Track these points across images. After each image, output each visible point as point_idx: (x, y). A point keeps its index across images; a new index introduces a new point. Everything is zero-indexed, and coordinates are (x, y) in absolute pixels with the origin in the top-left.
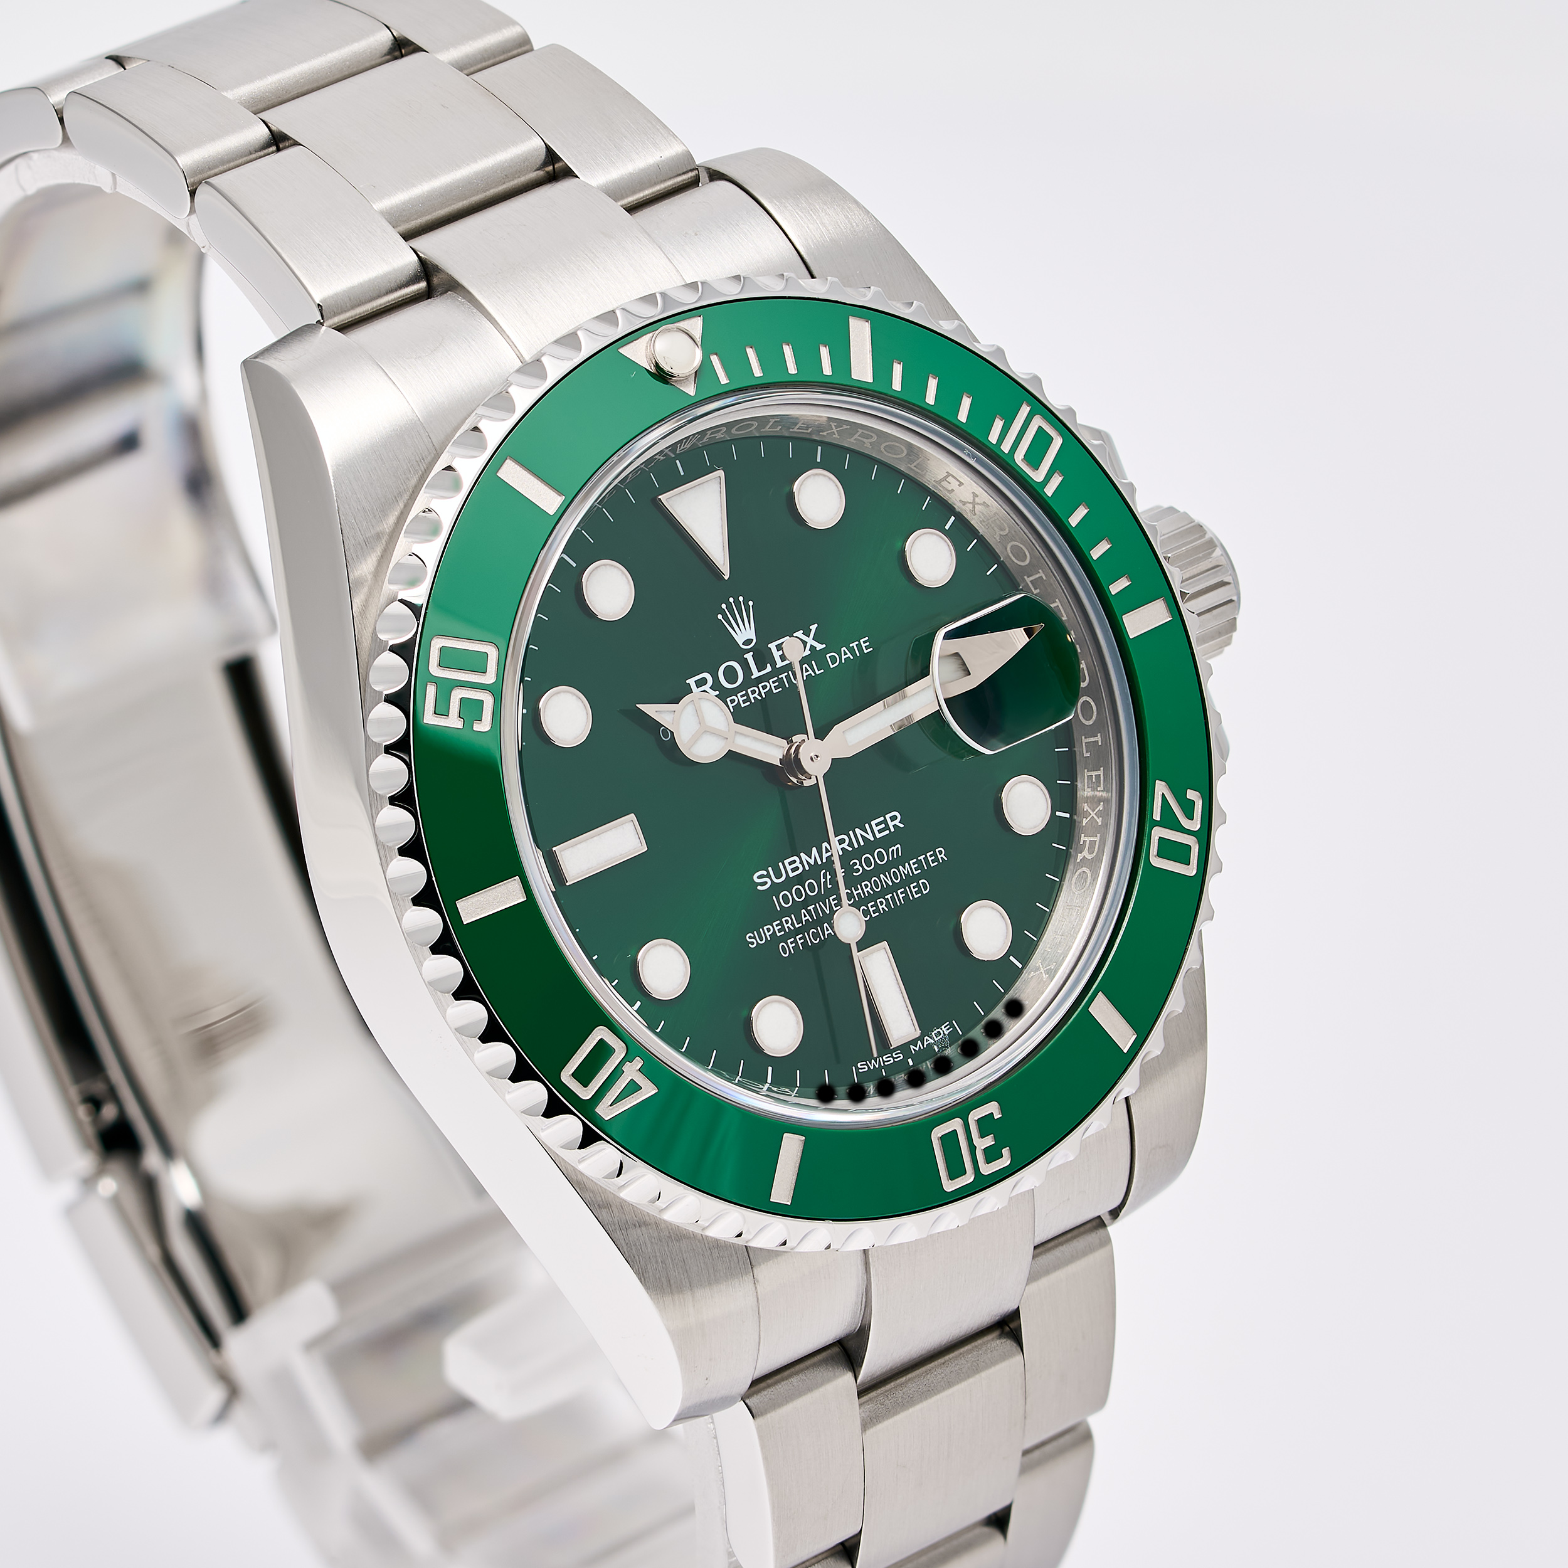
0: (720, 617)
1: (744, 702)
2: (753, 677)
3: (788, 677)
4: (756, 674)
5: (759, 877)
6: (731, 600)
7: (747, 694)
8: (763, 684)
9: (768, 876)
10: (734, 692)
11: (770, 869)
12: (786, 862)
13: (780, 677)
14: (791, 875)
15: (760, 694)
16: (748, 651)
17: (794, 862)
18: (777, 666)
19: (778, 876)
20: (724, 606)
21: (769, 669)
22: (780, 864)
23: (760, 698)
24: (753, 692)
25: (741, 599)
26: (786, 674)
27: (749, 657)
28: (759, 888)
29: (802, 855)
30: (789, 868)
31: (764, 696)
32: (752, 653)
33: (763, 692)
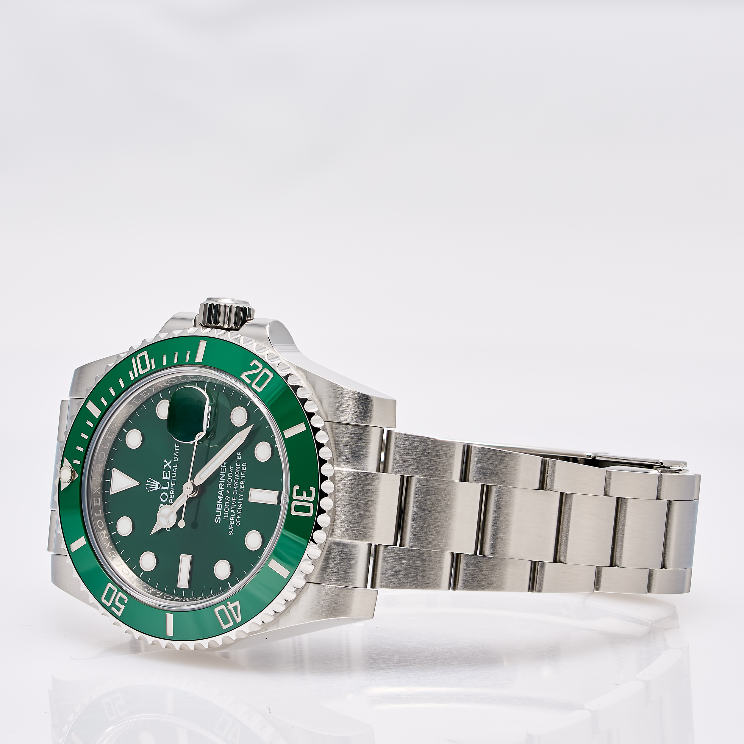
0: (149, 491)
1: (172, 497)
2: (168, 490)
3: (173, 478)
4: (167, 488)
5: (217, 521)
6: (146, 485)
7: (171, 495)
8: (171, 488)
9: (218, 517)
10: (169, 498)
12: (217, 509)
14: (221, 509)
15: (173, 490)
17: (218, 506)
18: (169, 480)
19: (219, 514)
20: (147, 488)
21: (168, 483)
22: (217, 511)
24: (172, 492)
25: (147, 481)
27: (163, 488)
28: (219, 522)
29: (218, 502)
30: (219, 509)
32: (162, 486)
33: (173, 489)
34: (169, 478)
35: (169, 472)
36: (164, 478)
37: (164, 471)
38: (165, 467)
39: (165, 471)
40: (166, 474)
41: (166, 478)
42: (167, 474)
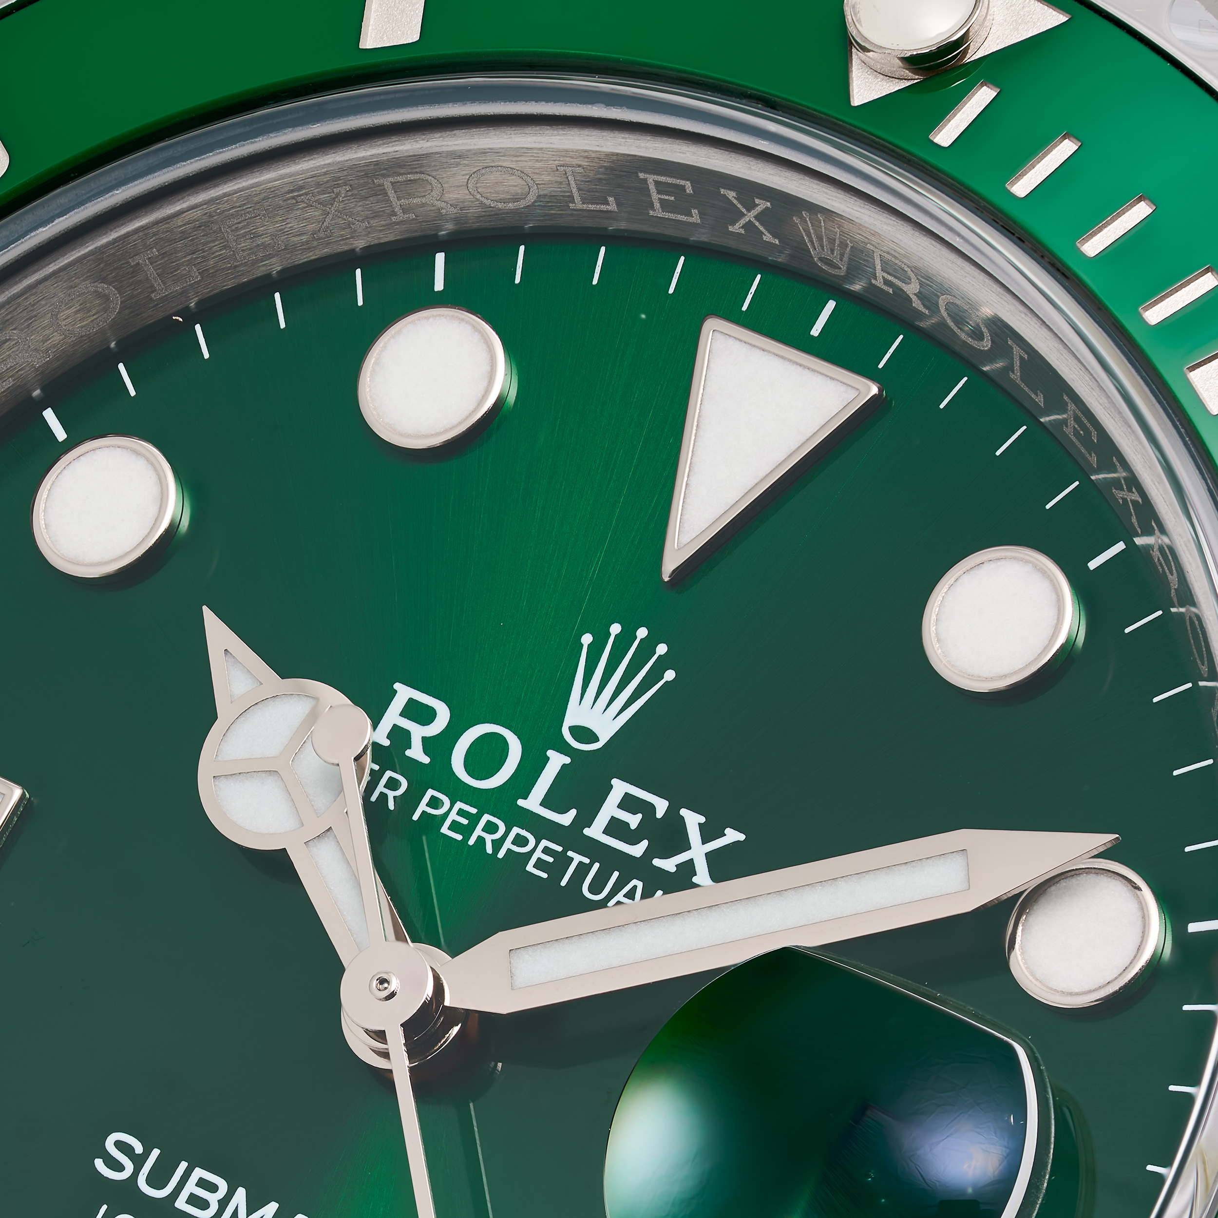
0: (587, 639)
1: (455, 826)
2: (521, 802)
3: (582, 870)
4: (533, 803)
5: (119, 1144)
6: (642, 633)
7: (474, 820)
8: (524, 833)
9: (139, 1161)
10: (457, 791)
11: (156, 1152)
12: (199, 1173)
13: (570, 854)
14: (181, 1203)
15: (498, 844)
16: (564, 748)
17: (213, 1188)
18: (587, 832)
19: (158, 1179)
20: (615, 629)
21: (566, 819)
22: (184, 1165)
23: (489, 849)
24: (491, 828)
25: (662, 649)
26: (587, 861)
27: (556, 761)
28: (99, 1164)
29: (241, 1193)
30: (191, 1187)
31: (501, 855)
32: (567, 760)
33: (508, 845)
34: (596, 831)
35: (638, 850)
36: (620, 788)
37: (661, 806)
38: (692, 820)
39: (660, 814)
40: (634, 820)
41: (610, 809)
42: (634, 825)
